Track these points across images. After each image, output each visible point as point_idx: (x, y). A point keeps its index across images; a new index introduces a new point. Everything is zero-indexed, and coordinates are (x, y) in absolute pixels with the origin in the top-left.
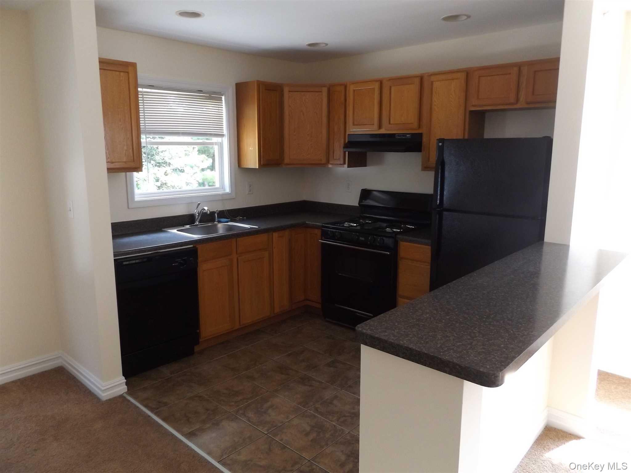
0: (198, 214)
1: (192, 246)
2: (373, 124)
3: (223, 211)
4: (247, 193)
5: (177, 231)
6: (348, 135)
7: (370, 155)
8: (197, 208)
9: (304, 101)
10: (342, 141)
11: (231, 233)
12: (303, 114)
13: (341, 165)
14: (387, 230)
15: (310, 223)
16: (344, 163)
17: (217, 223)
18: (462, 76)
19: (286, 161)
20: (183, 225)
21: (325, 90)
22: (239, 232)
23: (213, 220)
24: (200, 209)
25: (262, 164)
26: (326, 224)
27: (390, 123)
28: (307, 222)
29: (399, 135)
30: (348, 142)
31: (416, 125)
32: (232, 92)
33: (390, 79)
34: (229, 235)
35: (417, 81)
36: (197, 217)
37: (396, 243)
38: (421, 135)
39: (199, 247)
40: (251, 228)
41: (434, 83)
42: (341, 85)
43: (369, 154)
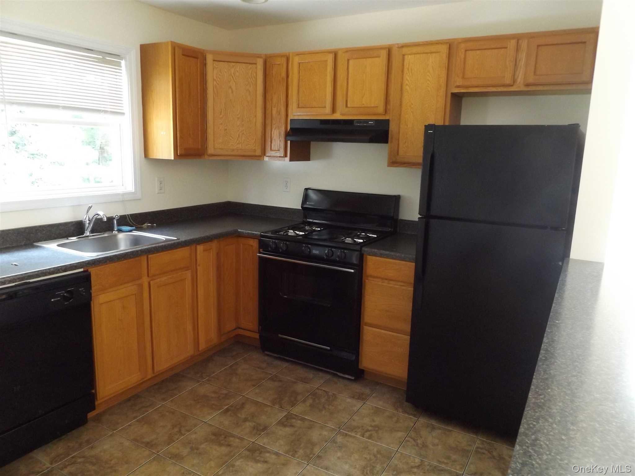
0: (89, 220)
1: (82, 270)
2: (325, 107)
3: (125, 215)
4: (157, 192)
5: (58, 246)
6: (291, 120)
7: (316, 146)
8: (87, 212)
9: (233, 75)
10: (283, 129)
11: (140, 249)
12: (232, 92)
13: (281, 158)
14: (347, 240)
15: (244, 231)
16: (286, 156)
17: (116, 232)
18: (444, 49)
19: (211, 150)
20: (67, 236)
21: (260, 62)
22: (150, 246)
23: (112, 229)
24: (91, 214)
25: (179, 154)
26: (266, 232)
27: (347, 106)
28: (239, 230)
29: (359, 121)
30: (291, 129)
31: (381, 109)
32: (135, 56)
33: (347, 51)
34: (137, 251)
35: (384, 53)
36: (87, 225)
37: (361, 258)
38: (387, 122)
39: (93, 271)
40: (167, 240)
41: (406, 57)
42: (281, 56)
43: (313, 144)
